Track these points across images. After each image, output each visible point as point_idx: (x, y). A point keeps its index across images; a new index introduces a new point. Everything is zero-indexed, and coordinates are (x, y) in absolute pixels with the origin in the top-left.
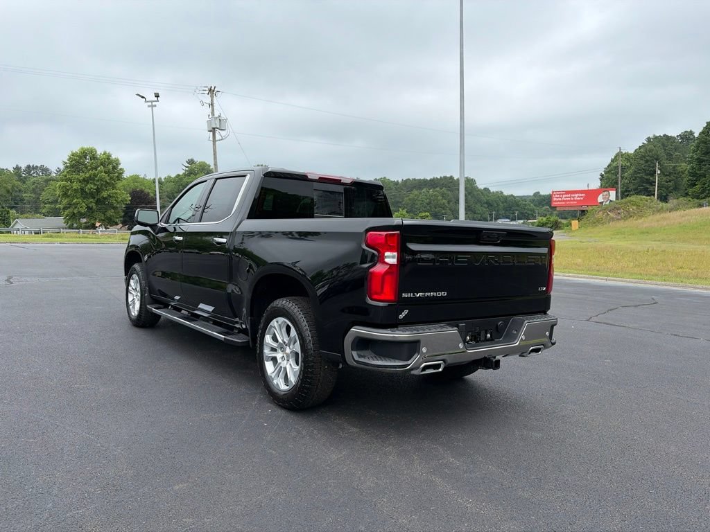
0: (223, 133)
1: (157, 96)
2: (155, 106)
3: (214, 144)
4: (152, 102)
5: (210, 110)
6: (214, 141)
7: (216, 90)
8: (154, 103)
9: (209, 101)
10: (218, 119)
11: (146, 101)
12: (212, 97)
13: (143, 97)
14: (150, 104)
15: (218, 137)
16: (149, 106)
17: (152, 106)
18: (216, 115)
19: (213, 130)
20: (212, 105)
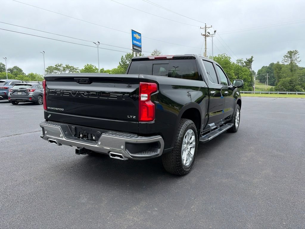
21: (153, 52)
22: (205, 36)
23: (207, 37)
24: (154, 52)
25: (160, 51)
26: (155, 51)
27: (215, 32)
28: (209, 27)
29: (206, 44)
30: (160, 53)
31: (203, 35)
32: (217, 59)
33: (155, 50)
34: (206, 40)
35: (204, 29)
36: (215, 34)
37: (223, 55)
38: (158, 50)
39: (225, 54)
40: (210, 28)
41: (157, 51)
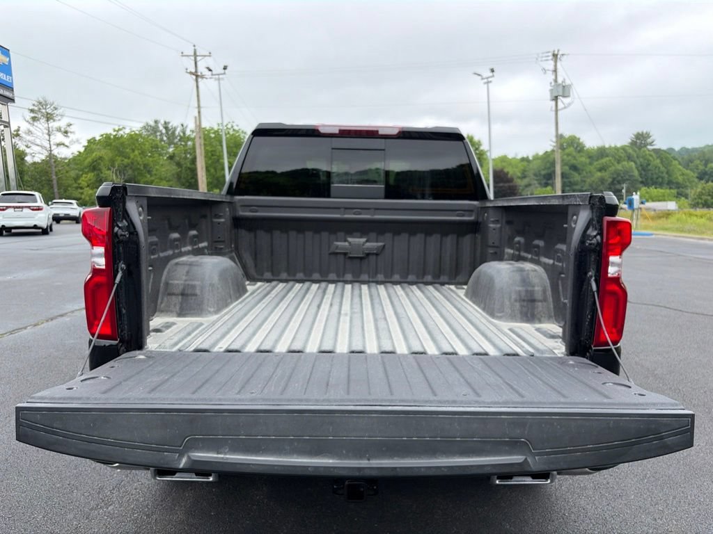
0: (566, 101)
1: (492, 71)
2: (491, 82)
3: (556, 114)
4: (487, 78)
5: (553, 77)
6: (557, 110)
7: (560, 53)
8: (490, 79)
9: (552, 67)
10: (561, 86)
11: (483, 79)
12: (556, 62)
13: (479, 75)
14: (486, 80)
15: (560, 105)
16: (485, 83)
17: (488, 82)
18: (560, 81)
19: (556, 99)
20: (555, 71)
21: (34, 105)
22: (197, 76)
23: (200, 80)
24: (36, 103)
25: (56, 104)
26: (40, 103)
27: (225, 68)
28: (205, 56)
29: (198, 96)
30: (56, 109)
31: (191, 73)
32: (214, 133)
33: (41, 100)
34: (197, 87)
35: (193, 58)
36: (224, 73)
37: (229, 126)
38: (50, 100)
39: (234, 124)
40: (206, 58)
41: (46, 102)
